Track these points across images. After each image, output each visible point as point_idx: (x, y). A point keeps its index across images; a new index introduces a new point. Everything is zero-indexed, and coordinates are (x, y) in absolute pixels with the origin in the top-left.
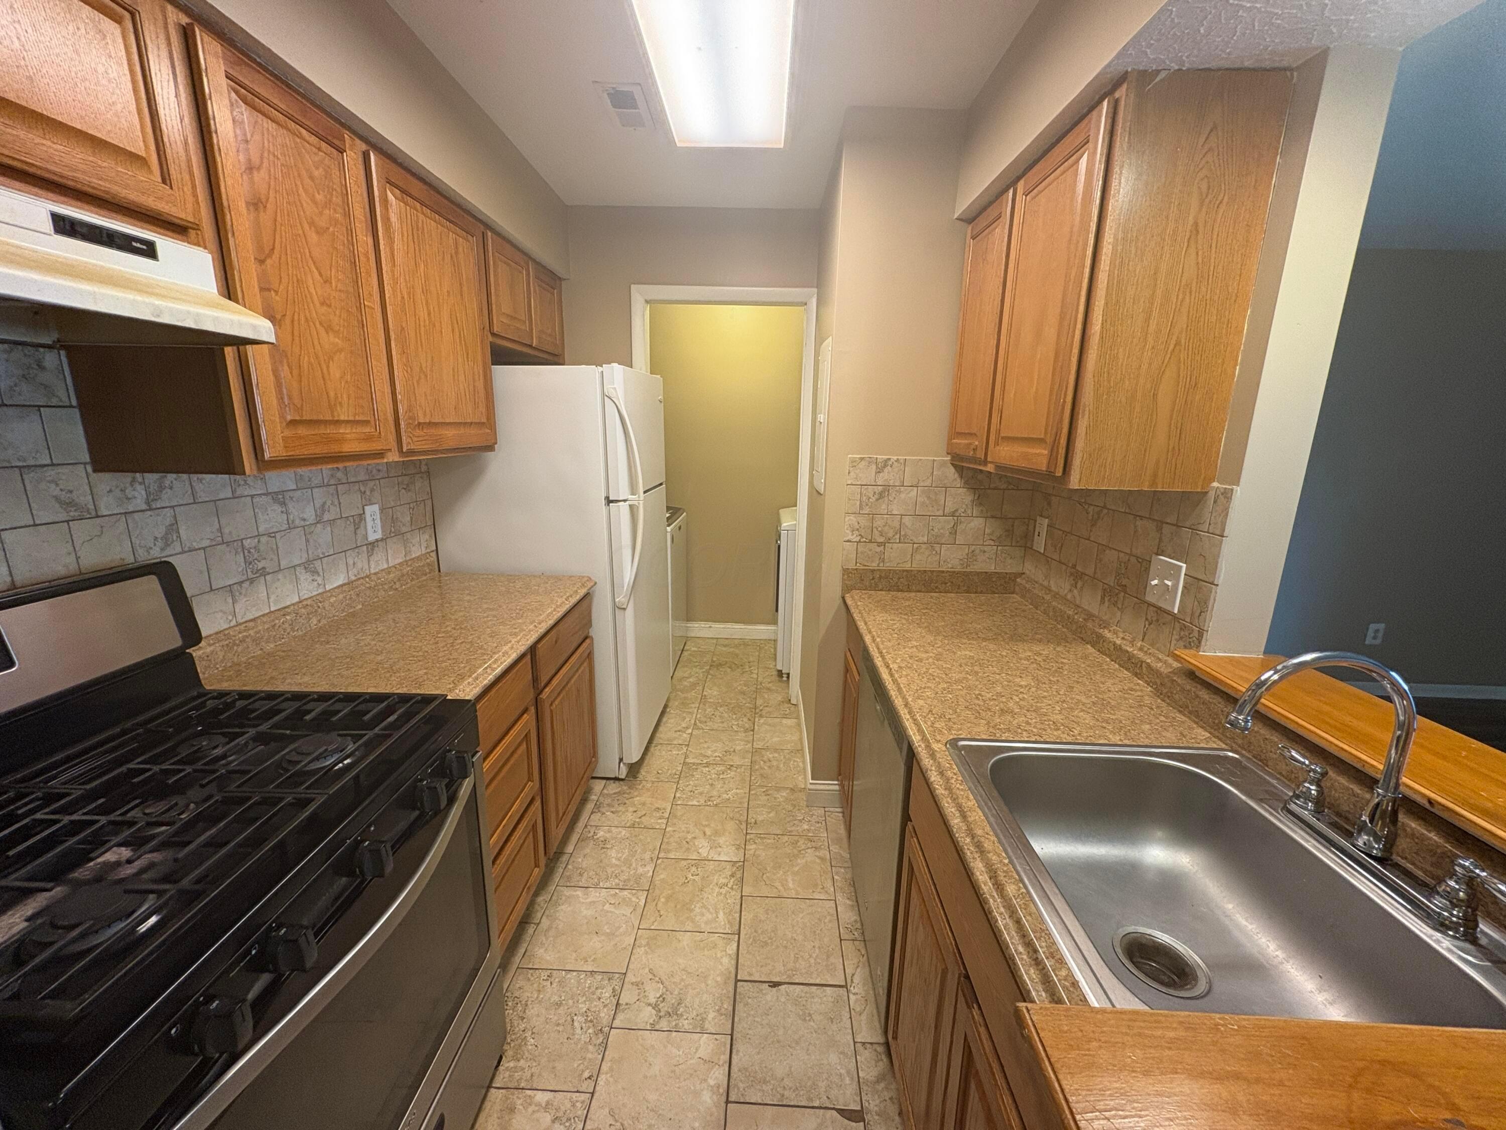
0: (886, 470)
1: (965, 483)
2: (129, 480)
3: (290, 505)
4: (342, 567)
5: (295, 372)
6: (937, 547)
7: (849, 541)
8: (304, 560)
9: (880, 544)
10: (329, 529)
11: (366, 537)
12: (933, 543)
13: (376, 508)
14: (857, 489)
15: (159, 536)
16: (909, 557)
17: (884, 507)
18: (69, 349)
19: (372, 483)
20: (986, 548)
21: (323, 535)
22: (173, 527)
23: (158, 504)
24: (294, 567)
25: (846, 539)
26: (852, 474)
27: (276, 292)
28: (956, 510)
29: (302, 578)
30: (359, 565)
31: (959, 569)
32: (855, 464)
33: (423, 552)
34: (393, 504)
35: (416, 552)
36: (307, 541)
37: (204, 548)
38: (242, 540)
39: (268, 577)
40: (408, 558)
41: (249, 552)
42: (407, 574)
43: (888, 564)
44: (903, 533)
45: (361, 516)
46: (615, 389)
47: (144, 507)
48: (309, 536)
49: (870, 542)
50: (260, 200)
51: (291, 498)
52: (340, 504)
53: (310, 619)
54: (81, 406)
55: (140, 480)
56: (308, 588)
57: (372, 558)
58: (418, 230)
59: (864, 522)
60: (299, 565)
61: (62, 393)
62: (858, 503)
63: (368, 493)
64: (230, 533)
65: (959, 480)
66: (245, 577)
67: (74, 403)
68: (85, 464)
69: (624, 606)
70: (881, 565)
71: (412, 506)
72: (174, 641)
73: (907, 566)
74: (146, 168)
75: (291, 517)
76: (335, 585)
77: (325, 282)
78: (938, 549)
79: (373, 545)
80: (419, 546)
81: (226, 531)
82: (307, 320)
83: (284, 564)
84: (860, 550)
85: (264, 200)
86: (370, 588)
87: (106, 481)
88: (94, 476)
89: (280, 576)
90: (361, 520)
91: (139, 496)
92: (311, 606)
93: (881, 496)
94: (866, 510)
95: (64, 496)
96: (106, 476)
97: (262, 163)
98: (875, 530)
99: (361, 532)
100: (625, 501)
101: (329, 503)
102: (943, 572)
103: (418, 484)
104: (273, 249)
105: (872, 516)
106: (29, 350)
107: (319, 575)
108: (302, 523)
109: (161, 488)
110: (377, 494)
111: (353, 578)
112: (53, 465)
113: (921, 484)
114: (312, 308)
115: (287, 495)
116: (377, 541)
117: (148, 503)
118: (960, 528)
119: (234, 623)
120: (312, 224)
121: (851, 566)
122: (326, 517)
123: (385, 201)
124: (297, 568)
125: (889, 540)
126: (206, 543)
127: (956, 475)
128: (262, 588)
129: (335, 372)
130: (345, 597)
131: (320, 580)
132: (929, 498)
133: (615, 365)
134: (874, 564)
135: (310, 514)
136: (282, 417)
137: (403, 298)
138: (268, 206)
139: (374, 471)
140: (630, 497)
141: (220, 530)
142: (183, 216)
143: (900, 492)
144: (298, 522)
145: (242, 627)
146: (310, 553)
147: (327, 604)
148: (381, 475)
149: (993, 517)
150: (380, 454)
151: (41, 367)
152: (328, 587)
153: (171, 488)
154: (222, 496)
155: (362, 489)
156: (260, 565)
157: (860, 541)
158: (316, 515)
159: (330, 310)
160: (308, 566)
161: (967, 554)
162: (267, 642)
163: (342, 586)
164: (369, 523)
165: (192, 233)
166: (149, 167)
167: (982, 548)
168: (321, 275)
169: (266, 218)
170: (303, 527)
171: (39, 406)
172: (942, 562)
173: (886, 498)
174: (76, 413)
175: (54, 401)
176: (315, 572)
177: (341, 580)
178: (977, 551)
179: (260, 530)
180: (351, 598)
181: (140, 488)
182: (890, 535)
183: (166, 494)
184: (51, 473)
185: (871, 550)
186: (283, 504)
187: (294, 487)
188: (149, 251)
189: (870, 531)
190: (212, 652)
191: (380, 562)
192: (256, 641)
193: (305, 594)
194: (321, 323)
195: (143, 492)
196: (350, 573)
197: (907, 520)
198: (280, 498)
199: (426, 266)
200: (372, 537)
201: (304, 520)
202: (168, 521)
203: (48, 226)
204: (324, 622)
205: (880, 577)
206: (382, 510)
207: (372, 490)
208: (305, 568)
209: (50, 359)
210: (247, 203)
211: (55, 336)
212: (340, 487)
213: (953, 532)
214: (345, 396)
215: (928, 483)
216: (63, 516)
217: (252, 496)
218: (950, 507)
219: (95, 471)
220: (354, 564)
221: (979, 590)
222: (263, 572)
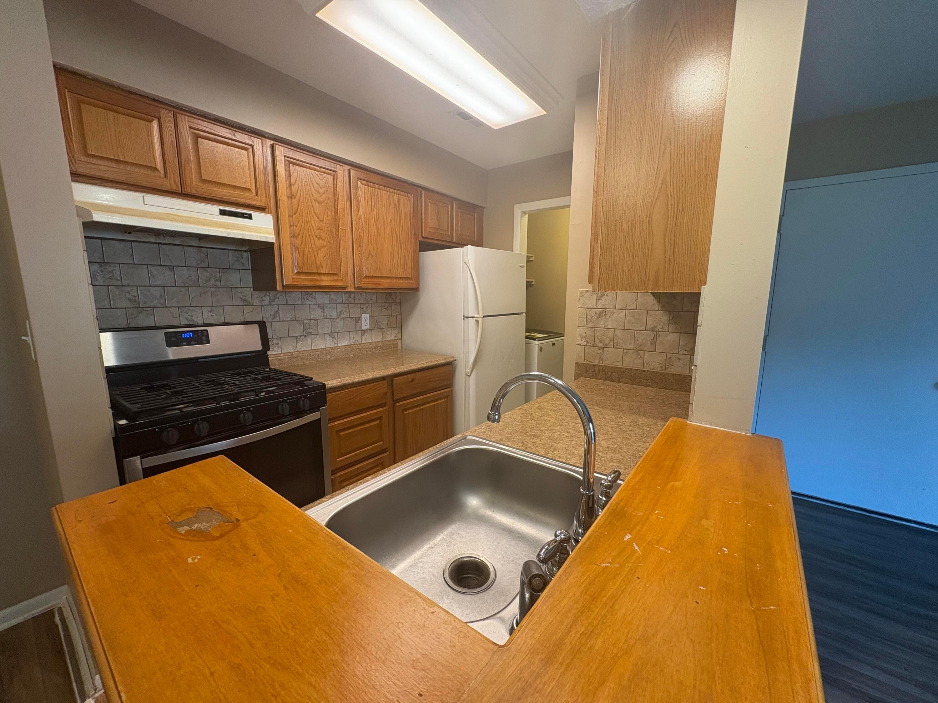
0: (603, 298)
1: (662, 307)
2: (264, 294)
3: (326, 310)
4: (348, 337)
5: (301, 254)
6: (641, 353)
7: (579, 345)
8: (329, 332)
9: (600, 348)
10: (343, 321)
11: (361, 327)
12: (638, 350)
13: (368, 315)
14: (585, 311)
15: (272, 314)
16: (621, 358)
17: (602, 322)
18: (250, 251)
19: (367, 305)
20: (681, 357)
21: (340, 324)
22: (277, 312)
23: (273, 303)
24: (325, 334)
25: (578, 343)
26: (581, 301)
27: (296, 226)
28: (656, 327)
29: (328, 339)
30: (356, 338)
31: (659, 370)
32: (582, 294)
33: (393, 338)
34: (377, 315)
35: (389, 338)
36: (332, 324)
37: (288, 321)
38: (303, 320)
39: (312, 336)
40: (384, 340)
41: (305, 325)
42: (380, 346)
43: (605, 362)
44: (616, 341)
45: (360, 318)
46: (468, 258)
47: (268, 304)
48: (332, 323)
49: (593, 346)
50: (293, 195)
51: (327, 307)
52: (349, 312)
53: (327, 355)
54: (252, 270)
55: (268, 294)
56: (329, 343)
57: (363, 337)
58: (374, 195)
59: (589, 332)
60: (327, 334)
61: (247, 265)
62: (585, 320)
63: (364, 309)
64: (299, 317)
65: (657, 305)
66: (303, 334)
67: (250, 268)
68: (251, 288)
69: (469, 375)
70: (601, 362)
71: (388, 317)
72: (259, 347)
73: (619, 365)
74: (250, 192)
75: (325, 314)
76: (343, 345)
77: (320, 221)
78: (642, 354)
79: (364, 332)
80: (390, 336)
81: (297, 316)
82: (309, 236)
83: (320, 332)
84: (587, 351)
85: (295, 195)
86: (359, 349)
87: (256, 294)
88: (253, 292)
89: (318, 336)
90: (359, 320)
91: (267, 300)
92: (329, 351)
93: (600, 316)
94: (590, 325)
95: (243, 297)
96: (257, 292)
97: (296, 182)
98: (596, 338)
99: (358, 325)
100: (473, 317)
101: (344, 310)
102: (644, 371)
103: (393, 308)
104: (296, 212)
105: (595, 329)
106: (239, 252)
107: (335, 339)
108: (330, 317)
109: (275, 298)
110: (369, 310)
111: (352, 343)
112: (241, 287)
113: (628, 307)
114: (312, 231)
115: (325, 306)
116: (367, 330)
117: (269, 302)
118: (659, 339)
119: (296, 350)
120: (316, 200)
121: (581, 361)
122: (342, 316)
123: (356, 187)
124: (326, 335)
125: (606, 346)
126: (289, 319)
127: (655, 302)
128: (309, 340)
129: (321, 255)
130: (345, 350)
131: (336, 341)
132: (634, 317)
133: (469, 246)
134: (596, 362)
135: (334, 314)
136: (293, 271)
137: (362, 224)
138: (297, 197)
139: (369, 300)
140: (476, 315)
141: (295, 315)
142: (261, 204)
143: (613, 313)
144: (328, 316)
145: (298, 353)
146: (332, 329)
147: (336, 351)
148: (372, 302)
149: (685, 333)
150: (344, 288)
151: (242, 257)
152: (339, 345)
153: (278, 298)
154: (297, 303)
155: (362, 307)
156: (310, 331)
157: (586, 345)
158: (337, 315)
159: (321, 231)
160: (331, 334)
161: (666, 360)
162: (306, 360)
163: (346, 346)
164: (363, 321)
165: (267, 210)
166: (251, 191)
167: (678, 356)
168: (318, 218)
169: (295, 201)
170: (331, 319)
171: (240, 269)
172: (645, 364)
173: (603, 318)
174: (250, 271)
175: (244, 268)
176: (334, 338)
177: (346, 343)
178: (673, 359)
179: (311, 317)
180: (348, 351)
181: (268, 297)
182: (607, 342)
183: (276, 300)
184: (240, 290)
185: (594, 352)
186: (323, 309)
187: (329, 303)
188: (250, 217)
189: (592, 339)
190: (284, 358)
191: (367, 339)
192: (302, 359)
193: (328, 346)
194: (316, 236)
195: (269, 299)
196: (351, 341)
197: (618, 332)
198: (321, 306)
199: (378, 209)
200: (364, 327)
201: (331, 316)
202: (276, 309)
203: (218, 213)
204: (333, 358)
205: (599, 370)
206: (371, 317)
207: (367, 308)
208: (330, 335)
209: (245, 255)
210: (288, 197)
211: (248, 247)
212: (350, 305)
213: (654, 343)
214: (325, 264)
215: (634, 306)
216: (241, 304)
217: (310, 304)
218: (650, 324)
219: (253, 290)
220: (354, 337)
221: (674, 388)
222: (310, 334)
